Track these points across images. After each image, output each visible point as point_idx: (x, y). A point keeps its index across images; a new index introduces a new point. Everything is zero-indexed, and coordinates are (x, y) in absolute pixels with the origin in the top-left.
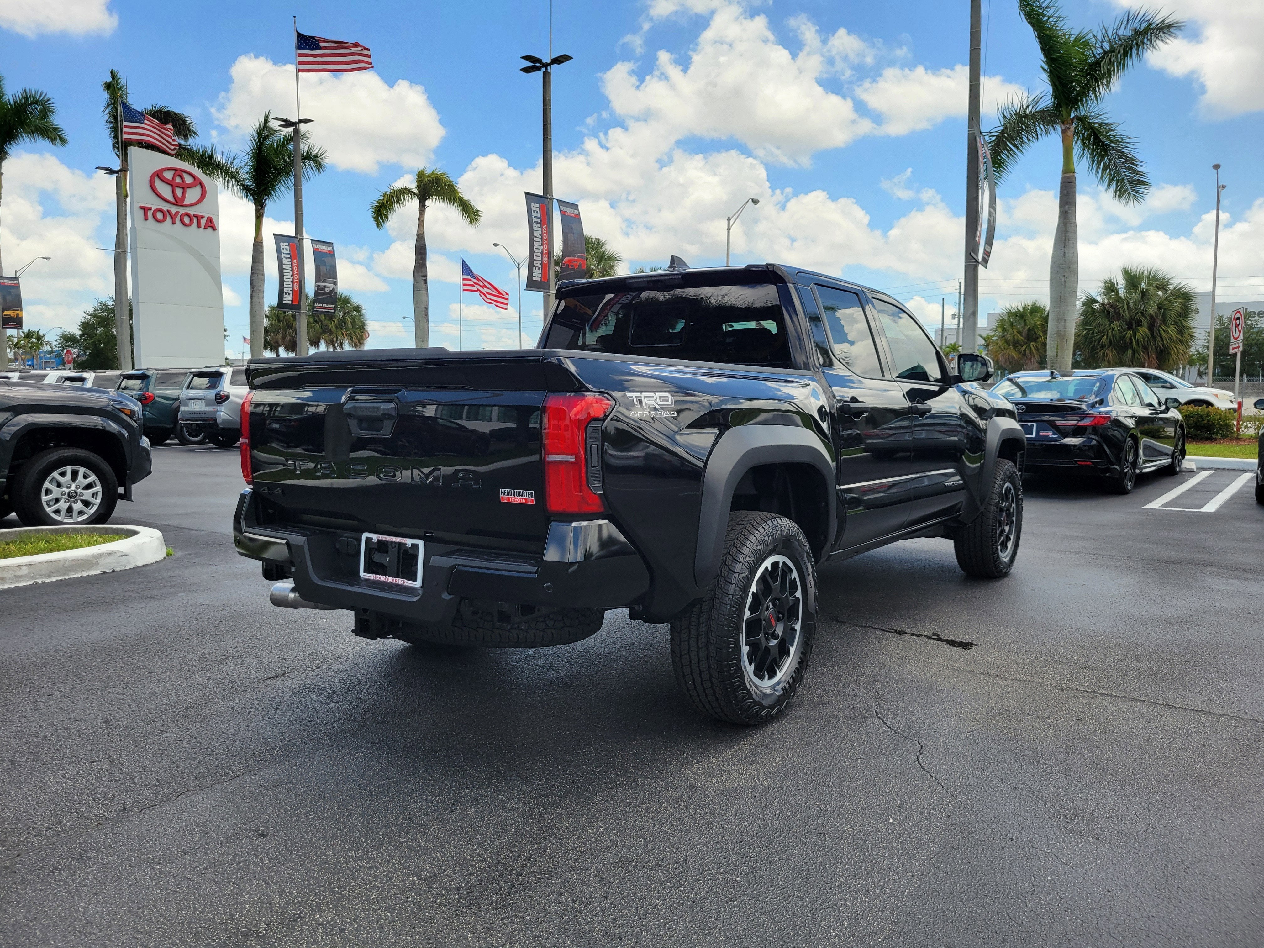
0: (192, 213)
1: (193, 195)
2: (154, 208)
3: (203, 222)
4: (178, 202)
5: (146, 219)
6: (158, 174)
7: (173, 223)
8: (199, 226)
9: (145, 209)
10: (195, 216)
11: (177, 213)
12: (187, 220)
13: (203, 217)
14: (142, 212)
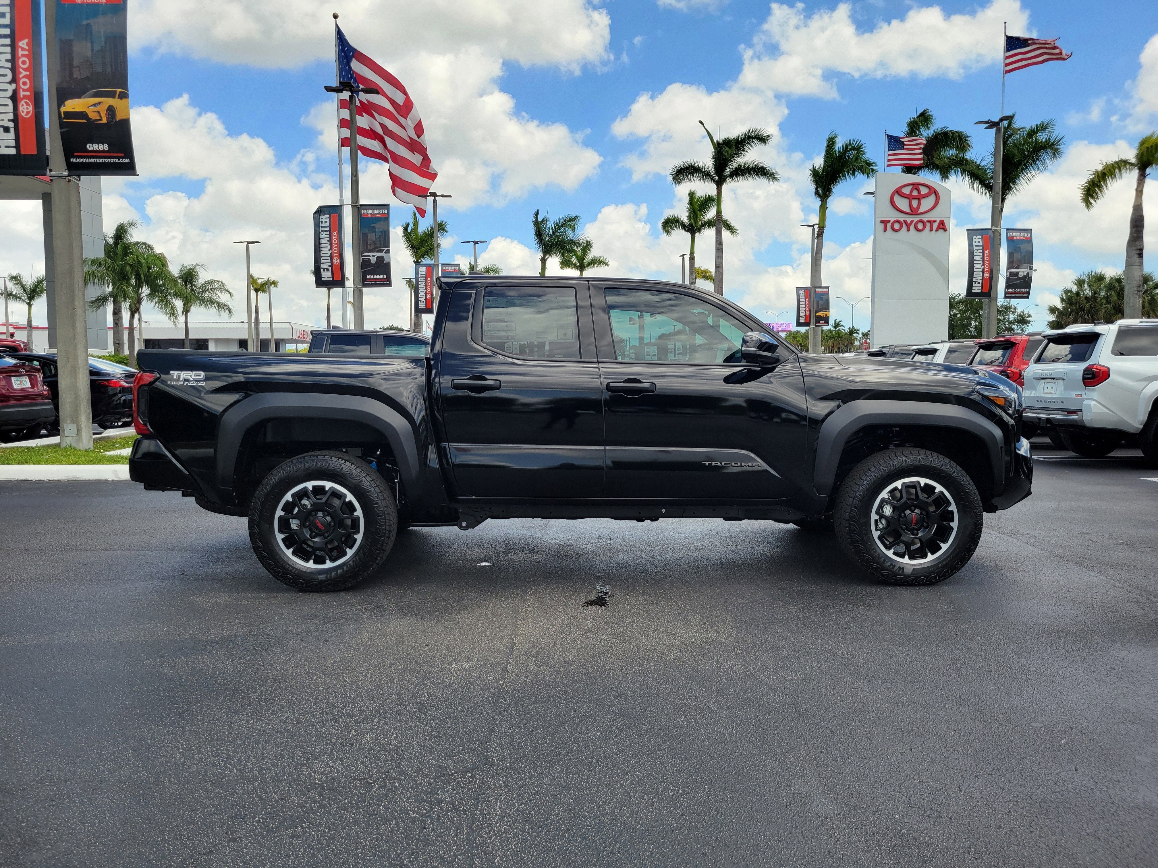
0: (925, 220)
1: (927, 203)
2: (892, 220)
3: (935, 226)
4: (914, 212)
5: (885, 230)
6: (898, 192)
7: (908, 230)
8: (931, 230)
9: (885, 222)
10: (928, 221)
11: (912, 221)
12: (920, 226)
13: (935, 221)
14: (882, 225)
